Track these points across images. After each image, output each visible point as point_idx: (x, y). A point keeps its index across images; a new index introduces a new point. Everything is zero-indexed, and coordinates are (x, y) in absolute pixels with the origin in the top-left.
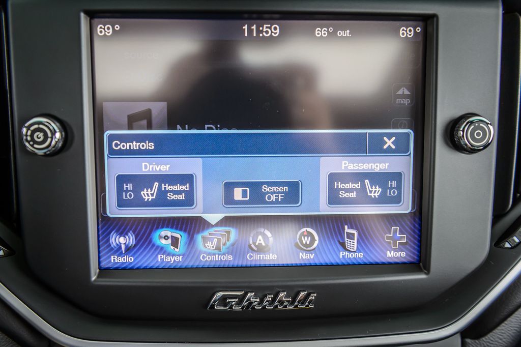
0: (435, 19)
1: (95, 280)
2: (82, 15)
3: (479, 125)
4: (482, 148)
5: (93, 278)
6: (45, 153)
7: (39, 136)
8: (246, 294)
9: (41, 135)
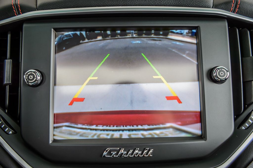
0: (199, 28)
1: (51, 143)
2: (52, 29)
3: (222, 69)
4: (224, 80)
5: (51, 142)
6: (33, 84)
7: (31, 77)
8: (120, 149)
9: (32, 76)
